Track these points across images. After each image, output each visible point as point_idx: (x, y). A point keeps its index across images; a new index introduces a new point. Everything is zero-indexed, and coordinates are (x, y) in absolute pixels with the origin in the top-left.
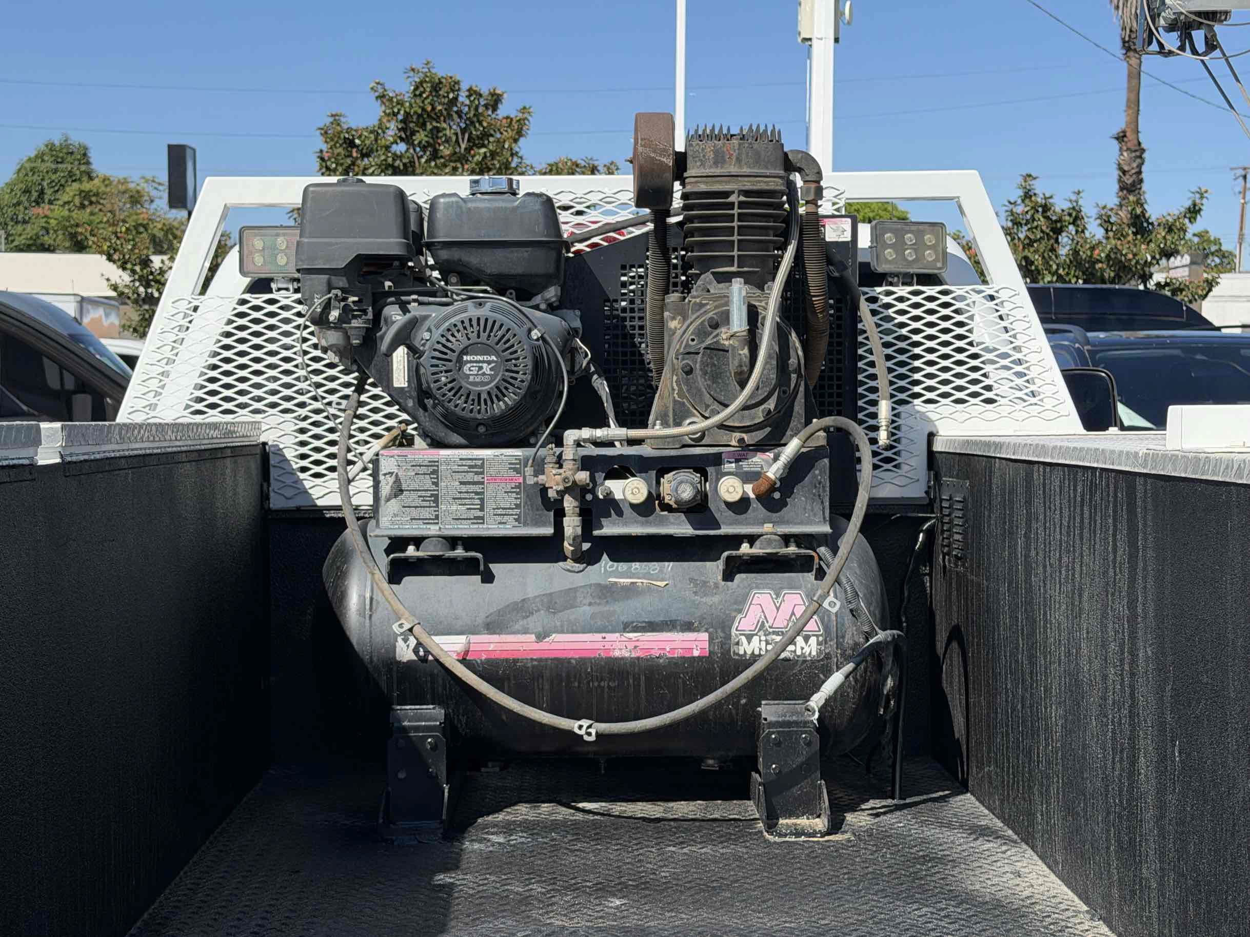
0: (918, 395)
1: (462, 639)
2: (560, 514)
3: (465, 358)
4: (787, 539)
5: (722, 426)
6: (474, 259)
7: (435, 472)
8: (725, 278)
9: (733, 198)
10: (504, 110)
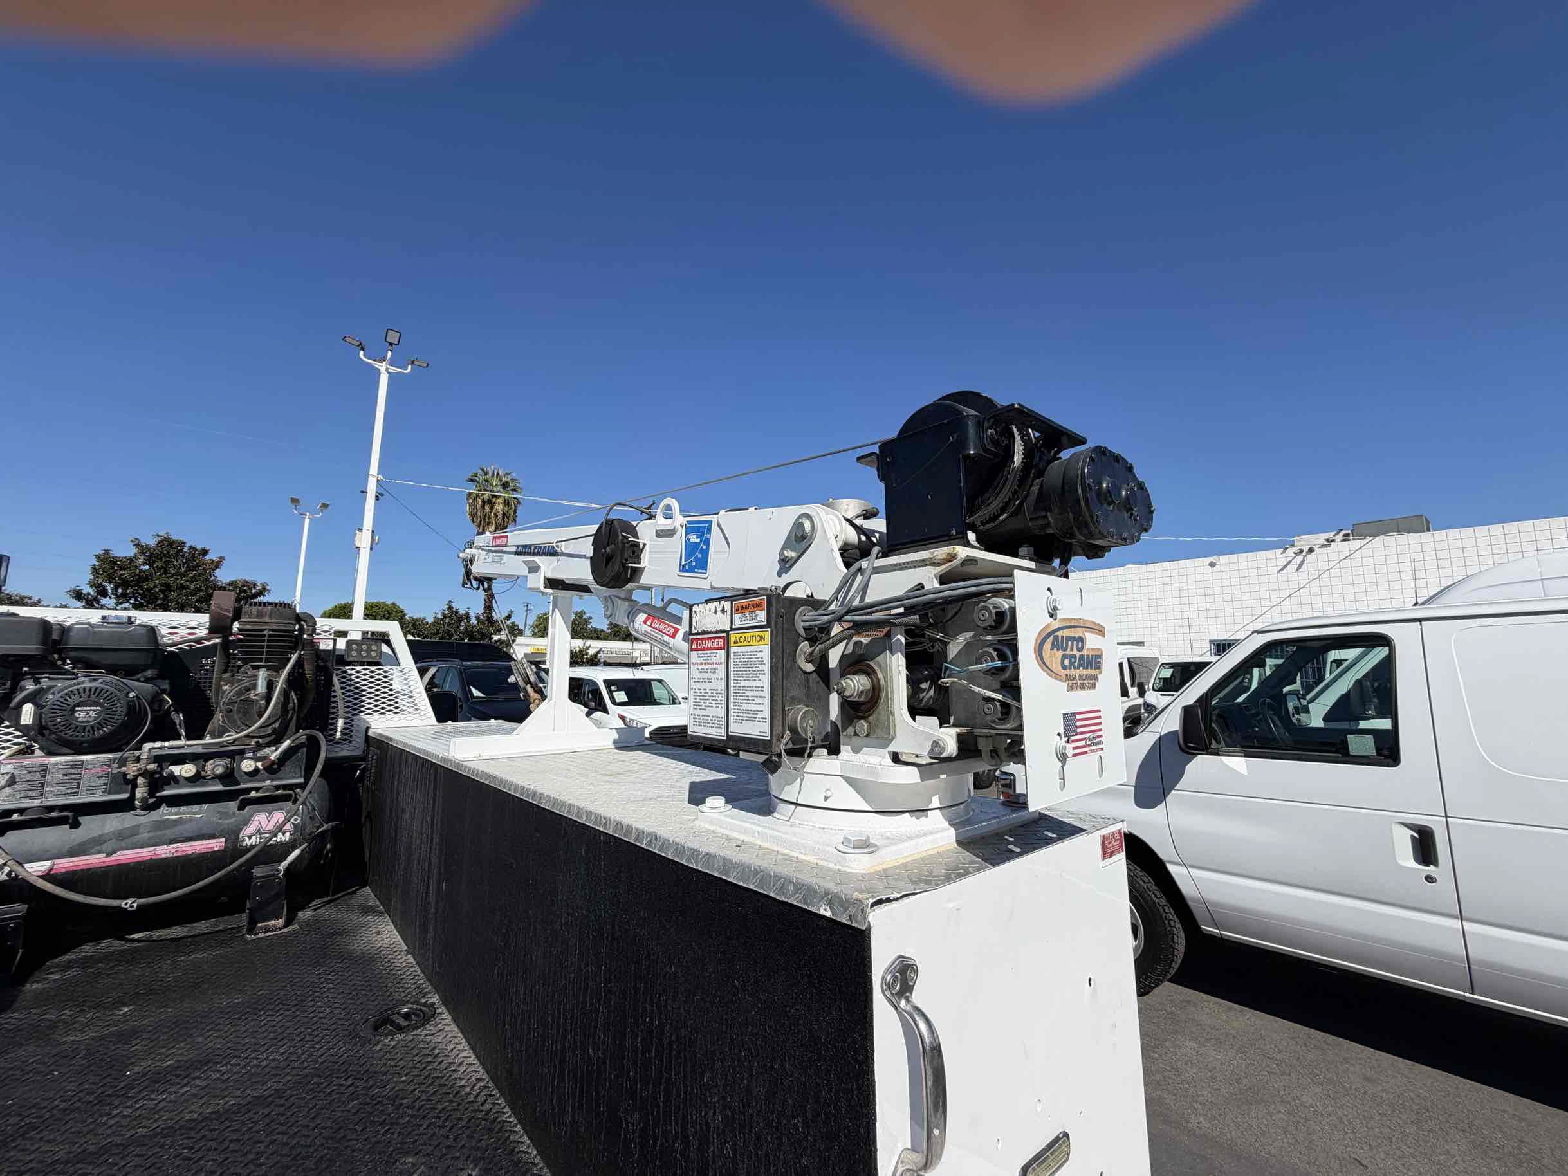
0: (363, 712)
1: (49, 863)
2: (135, 786)
3: (77, 708)
4: (278, 788)
5: (246, 736)
6: (94, 657)
7: (45, 770)
8: (258, 668)
9: (265, 632)
10: (208, 557)
